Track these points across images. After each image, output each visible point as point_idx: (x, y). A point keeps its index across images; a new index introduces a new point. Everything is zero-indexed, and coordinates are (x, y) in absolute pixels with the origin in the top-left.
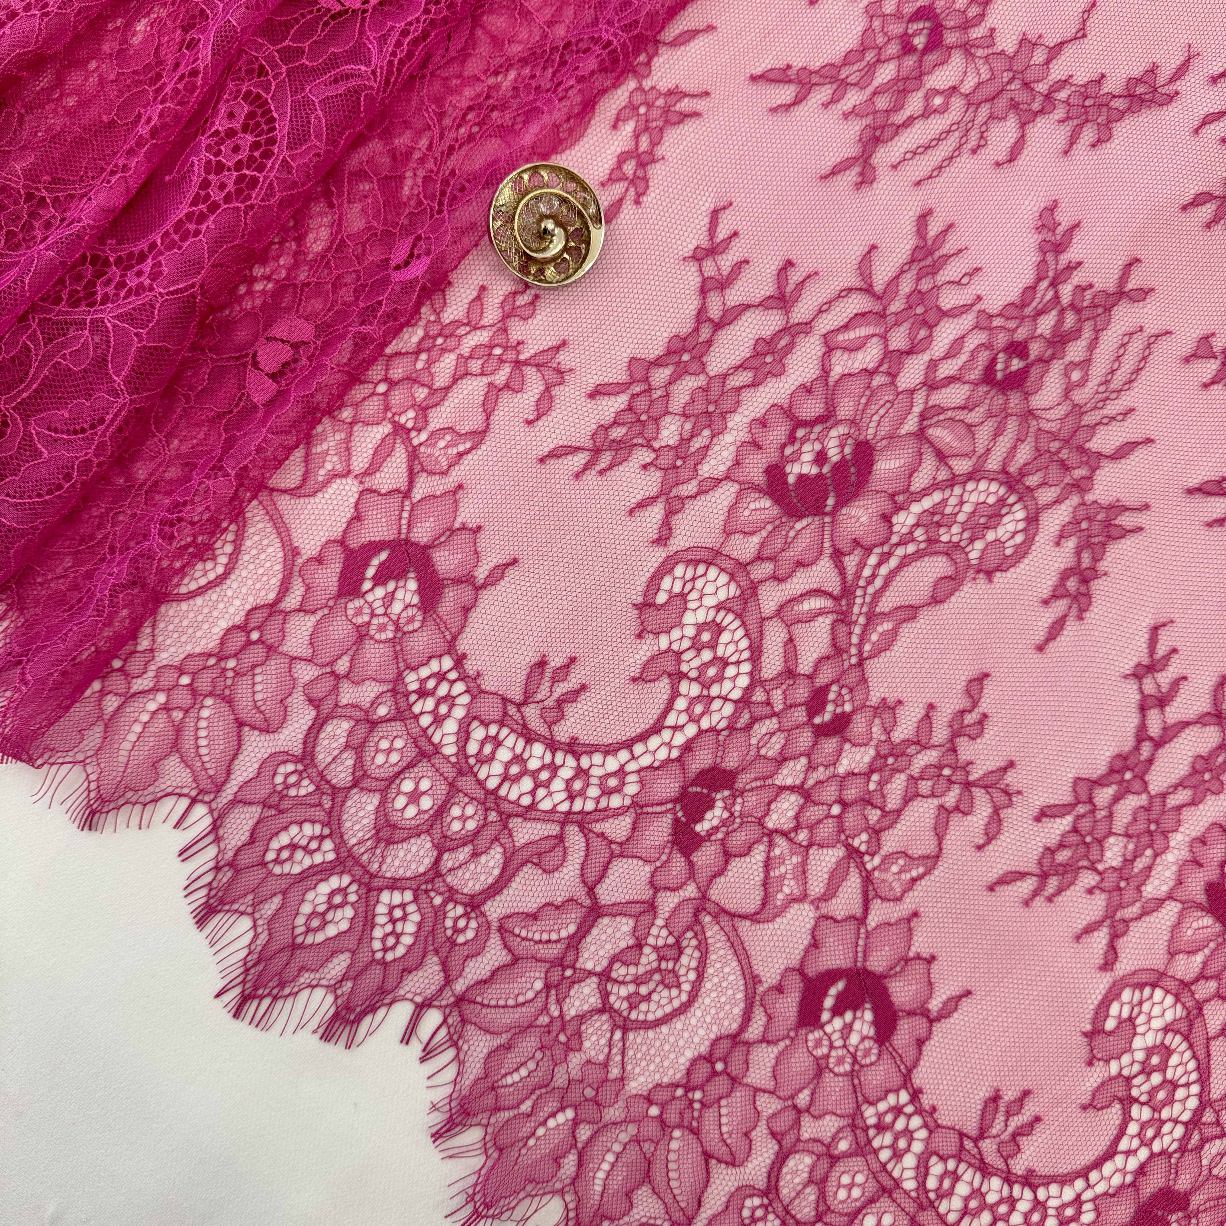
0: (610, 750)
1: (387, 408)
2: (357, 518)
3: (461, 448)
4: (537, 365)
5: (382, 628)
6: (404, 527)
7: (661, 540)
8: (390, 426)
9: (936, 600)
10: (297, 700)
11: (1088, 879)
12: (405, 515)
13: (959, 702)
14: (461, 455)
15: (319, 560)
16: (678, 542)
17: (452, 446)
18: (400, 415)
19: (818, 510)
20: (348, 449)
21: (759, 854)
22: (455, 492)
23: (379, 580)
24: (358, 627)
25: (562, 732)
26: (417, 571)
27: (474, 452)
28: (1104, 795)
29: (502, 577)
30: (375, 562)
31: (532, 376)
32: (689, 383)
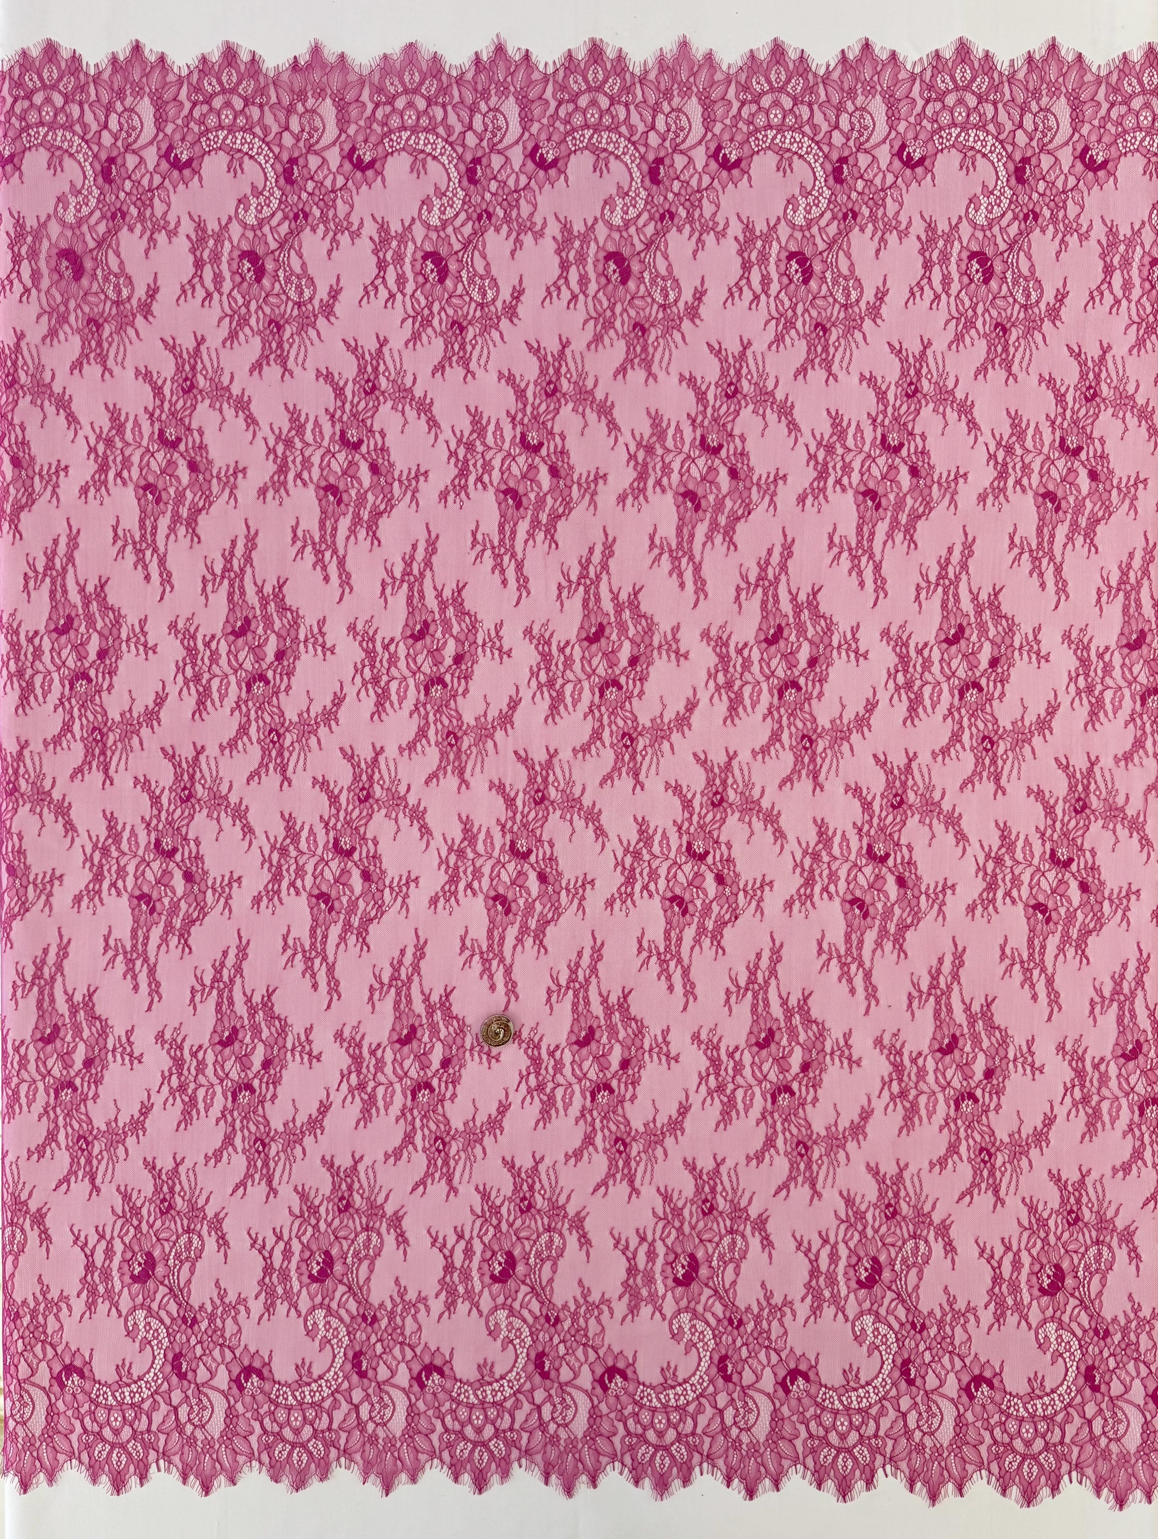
0: (877, 1377)
3: (784, 1339)
6: (787, 1368)
7: (847, 1320)
9: (920, 1279)
10: (798, 1426)
11: (1009, 1312)
13: (945, 1298)
14: (785, 1341)
16: (851, 1318)
17: (781, 1340)
19: (876, 1282)
21: (930, 1371)
22: (791, 1350)
23: (792, 1384)
25: (863, 1382)
28: (997, 1290)
31: (786, 1309)
32: (821, 1279)
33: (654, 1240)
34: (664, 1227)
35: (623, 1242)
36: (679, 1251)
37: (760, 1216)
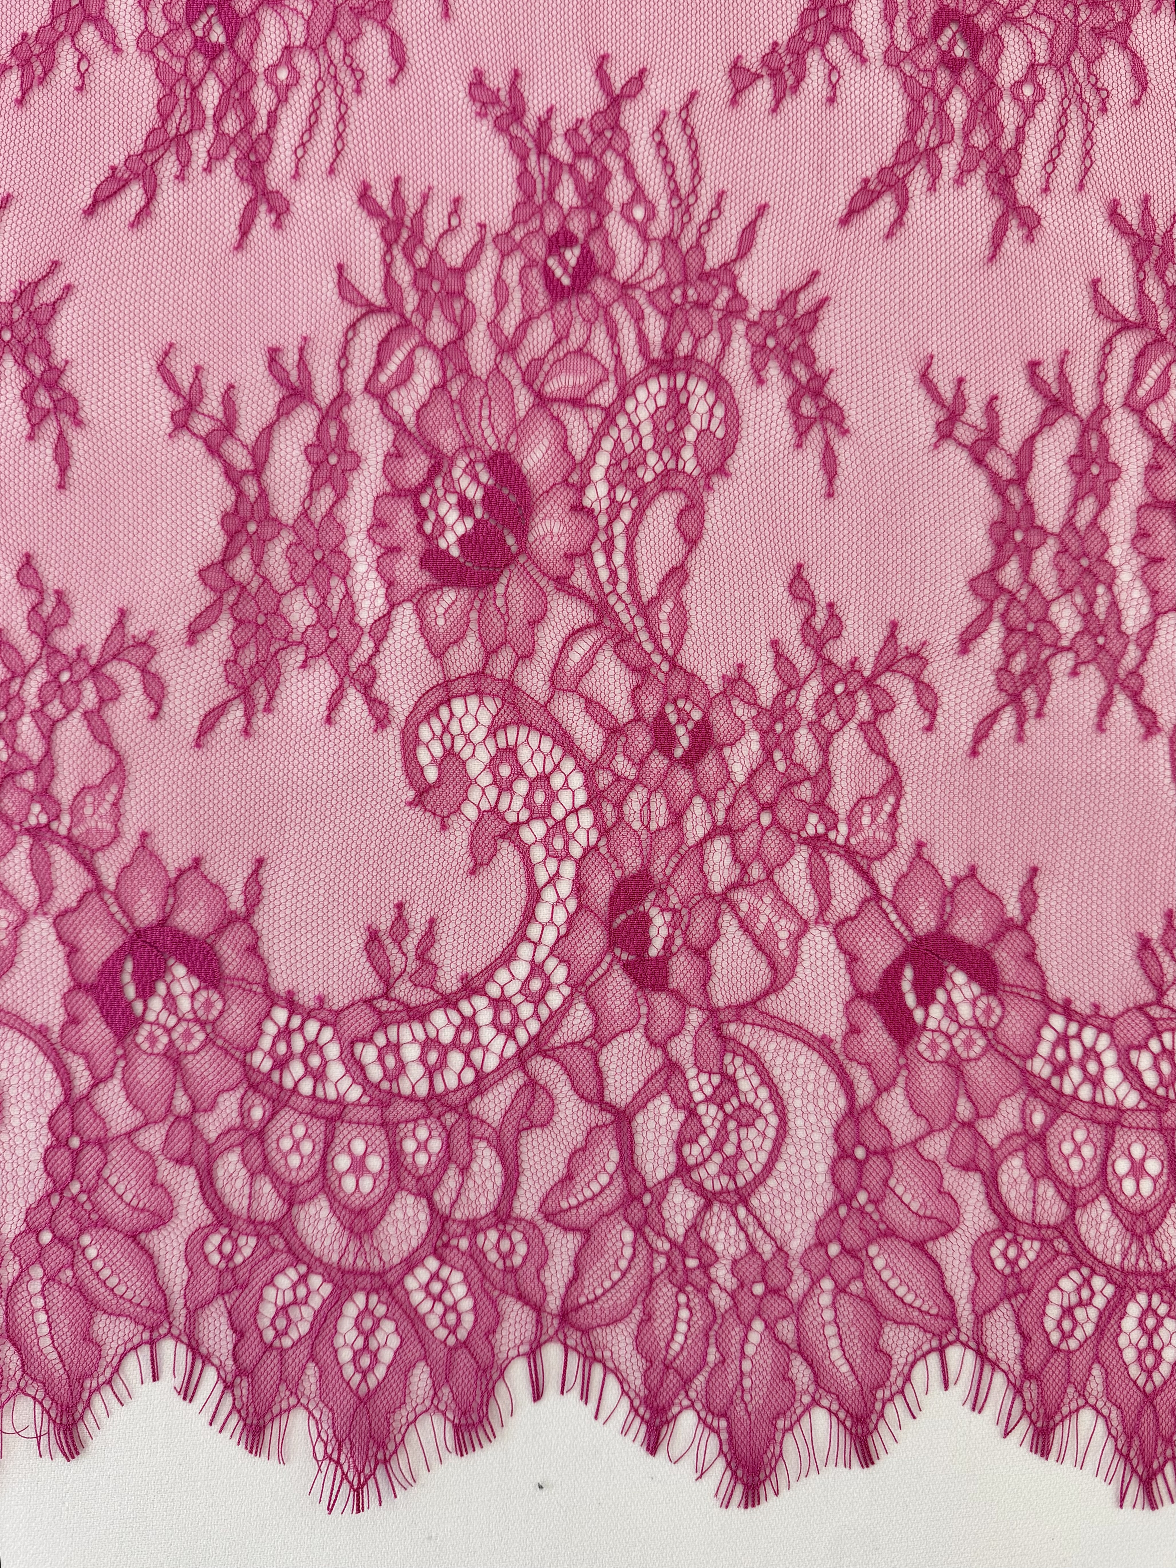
1: (786, 832)
2: (852, 959)
3: (888, 808)
4: (888, 668)
5: (969, 1043)
6: (902, 929)
7: (1151, 728)
8: (804, 847)
10: (953, 1179)
12: (893, 917)
14: (893, 815)
15: (854, 1030)
17: (878, 814)
18: (804, 828)
20: (786, 903)
22: (919, 856)
23: (926, 1000)
24: (946, 1062)
26: (953, 961)
27: (903, 802)
29: (1036, 896)
30: (906, 986)
31: (892, 682)
32: (1044, 557)
33: (342, 398)
34: (384, 348)
35: (212, 404)
36: (448, 440)
37: (787, 299)
